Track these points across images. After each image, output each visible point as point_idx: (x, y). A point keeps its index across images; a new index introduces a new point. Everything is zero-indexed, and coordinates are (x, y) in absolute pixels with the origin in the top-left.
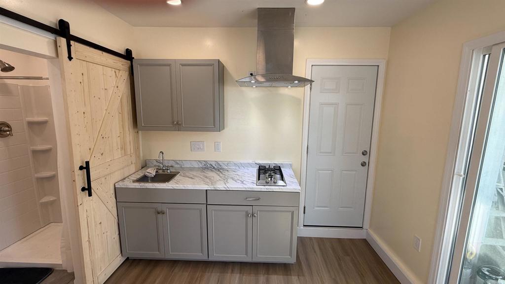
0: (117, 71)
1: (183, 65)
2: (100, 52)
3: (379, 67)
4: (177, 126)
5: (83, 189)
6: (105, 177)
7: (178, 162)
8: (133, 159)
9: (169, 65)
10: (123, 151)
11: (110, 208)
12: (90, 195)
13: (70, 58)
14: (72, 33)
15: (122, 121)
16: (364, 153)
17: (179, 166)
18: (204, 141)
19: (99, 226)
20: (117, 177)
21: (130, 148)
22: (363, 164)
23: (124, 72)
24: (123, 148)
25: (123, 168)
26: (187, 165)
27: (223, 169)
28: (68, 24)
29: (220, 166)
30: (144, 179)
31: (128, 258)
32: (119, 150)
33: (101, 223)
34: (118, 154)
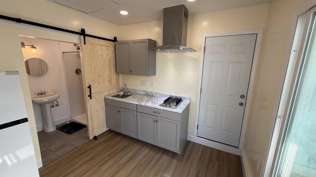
0: (108, 47)
1: (134, 43)
2: (99, 40)
3: (258, 35)
4: (131, 72)
5: (89, 96)
6: (100, 92)
7: (135, 90)
8: (115, 87)
9: (128, 43)
10: (110, 83)
11: (102, 106)
12: (91, 98)
13: (85, 43)
14: (86, 33)
15: (110, 70)
16: (243, 97)
17: (135, 92)
18: (146, 81)
19: (96, 112)
20: (106, 93)
21: (114, 82)
22: (241, 104)
23: (112, 48)
24: (110, 81)
25: (110, 90)
26: (139, 92)
27: (153, 96)
28: (84, 30)
29: (153, 94)
30: (118, 96)
31: (110, 129)
32: (108, 82)
33: (97, 111)
34: (107, 84)
